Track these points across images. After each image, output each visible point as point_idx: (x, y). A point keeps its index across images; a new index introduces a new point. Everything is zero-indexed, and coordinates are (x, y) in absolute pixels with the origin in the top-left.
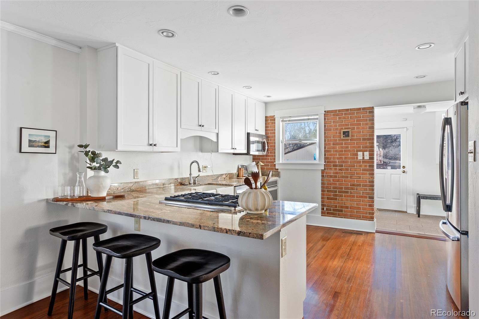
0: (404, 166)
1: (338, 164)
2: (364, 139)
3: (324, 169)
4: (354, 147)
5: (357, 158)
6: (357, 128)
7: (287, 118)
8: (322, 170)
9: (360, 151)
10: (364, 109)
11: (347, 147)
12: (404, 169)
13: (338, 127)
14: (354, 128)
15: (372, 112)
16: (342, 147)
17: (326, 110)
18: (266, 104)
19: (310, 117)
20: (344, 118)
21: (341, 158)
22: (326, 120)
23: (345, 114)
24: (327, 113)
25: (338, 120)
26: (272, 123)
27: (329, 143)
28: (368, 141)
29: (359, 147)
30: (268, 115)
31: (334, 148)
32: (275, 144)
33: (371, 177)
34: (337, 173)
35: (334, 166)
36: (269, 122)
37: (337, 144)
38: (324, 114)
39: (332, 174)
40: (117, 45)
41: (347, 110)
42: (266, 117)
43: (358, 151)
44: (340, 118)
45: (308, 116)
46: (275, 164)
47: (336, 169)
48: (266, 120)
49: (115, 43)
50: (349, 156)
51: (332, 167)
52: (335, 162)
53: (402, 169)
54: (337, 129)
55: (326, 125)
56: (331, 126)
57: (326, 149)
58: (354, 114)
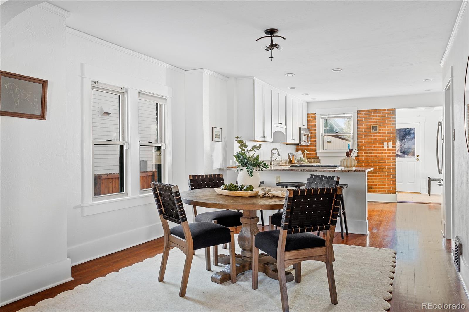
0: (418, 155)
1: (368, 152)
2: (388, 133)
3: (357, 156)
4: (381, 139)
5: (383, 147)
6: (383, 124)
7: (326, 115)
8: (355, 157)
9: (385, 142)
10: (388, 110)
11: (376, 139)
12: (418, 158)
13: (368, 123)
14: (380, 125)
15: (395, 112)
16: (371, 139)
17: (359, 110)
18: (308, 103)
19: (346, 115)
20: (373, 116)
21: (371, 147)
22: (359, 118)
23: (374, 113)
24: (359, 112)
25: (368, 118)
26: (314, 119)
27: (361, 136)
28: (391, 134)
29: (385, 139)
30: (310, 113)
31: (365, 139)
32: (316, 136)
33: (394, 161)
34: (367, 159)
35: (365, 153)
36: (311, 118)
37: (367, 136)
38: (357, 113)
39: (364, 160)
40: (254, 78)
41: (375, 110)
42: (308, 114)
43: (383, 142)
44: (369, 116)
45: (344, 114)
46: (316, 153)
47: (366, 156)
48: (308, 117)
49: (253, 77)
50: (377, 145)
51: (364, 154)
52: (366, 150)
53: (416, 158)
54: (367, 125)
55: (359, 121)
56: (362, 122)
57: (359, 140)
58: (380, 113)
